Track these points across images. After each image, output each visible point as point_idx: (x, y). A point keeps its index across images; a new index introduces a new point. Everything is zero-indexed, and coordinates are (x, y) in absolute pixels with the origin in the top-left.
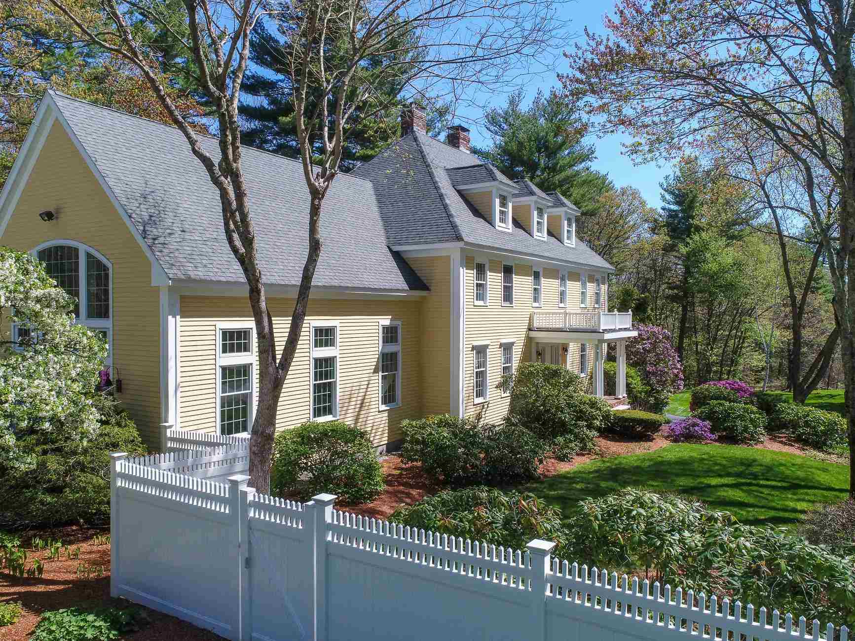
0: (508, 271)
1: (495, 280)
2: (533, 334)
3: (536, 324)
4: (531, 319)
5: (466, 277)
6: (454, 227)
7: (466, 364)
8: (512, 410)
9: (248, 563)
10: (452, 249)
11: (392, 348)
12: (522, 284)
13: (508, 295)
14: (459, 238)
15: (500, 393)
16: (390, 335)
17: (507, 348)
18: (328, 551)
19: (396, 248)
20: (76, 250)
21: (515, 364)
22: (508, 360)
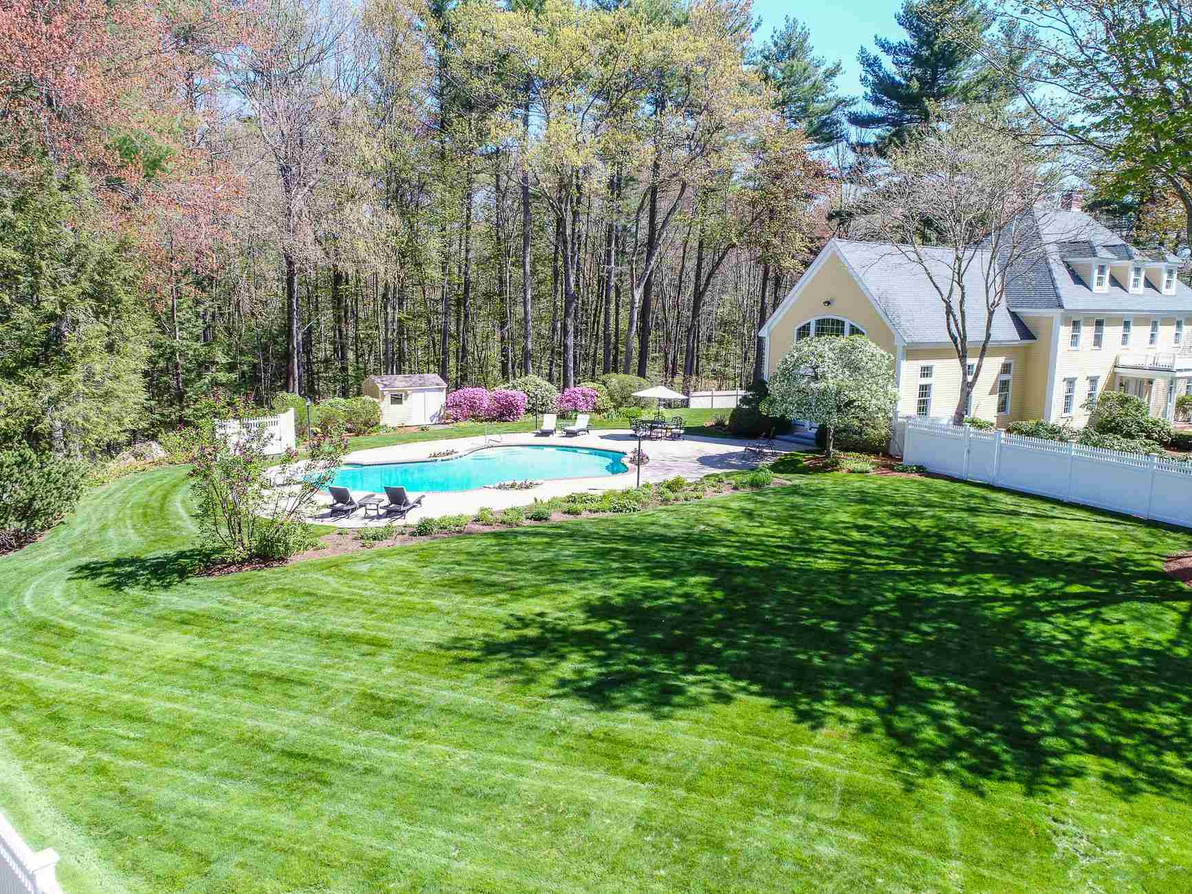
0: (1099, 323)
1: (1087, 332)
2: (1117, 370)
3: (1122, 362)
4: (1117, 359)
5: (1065, 332)
6: (1058, 297)
7: (1058, 392)
8: (1090, 422)
9: (969, 451)
10: (1056, 313)
11: (1005, 377)
12: (1112, 333)
13: (1098, 341)
14: (1061, 306)
15: (1084, 411)
16: (1006, 369)
17: (1093, 381)
18: (1001, 446)
19: (1013, 310)
20: (843, 323)
21: (1098, 391)
22: (1093, 389)
